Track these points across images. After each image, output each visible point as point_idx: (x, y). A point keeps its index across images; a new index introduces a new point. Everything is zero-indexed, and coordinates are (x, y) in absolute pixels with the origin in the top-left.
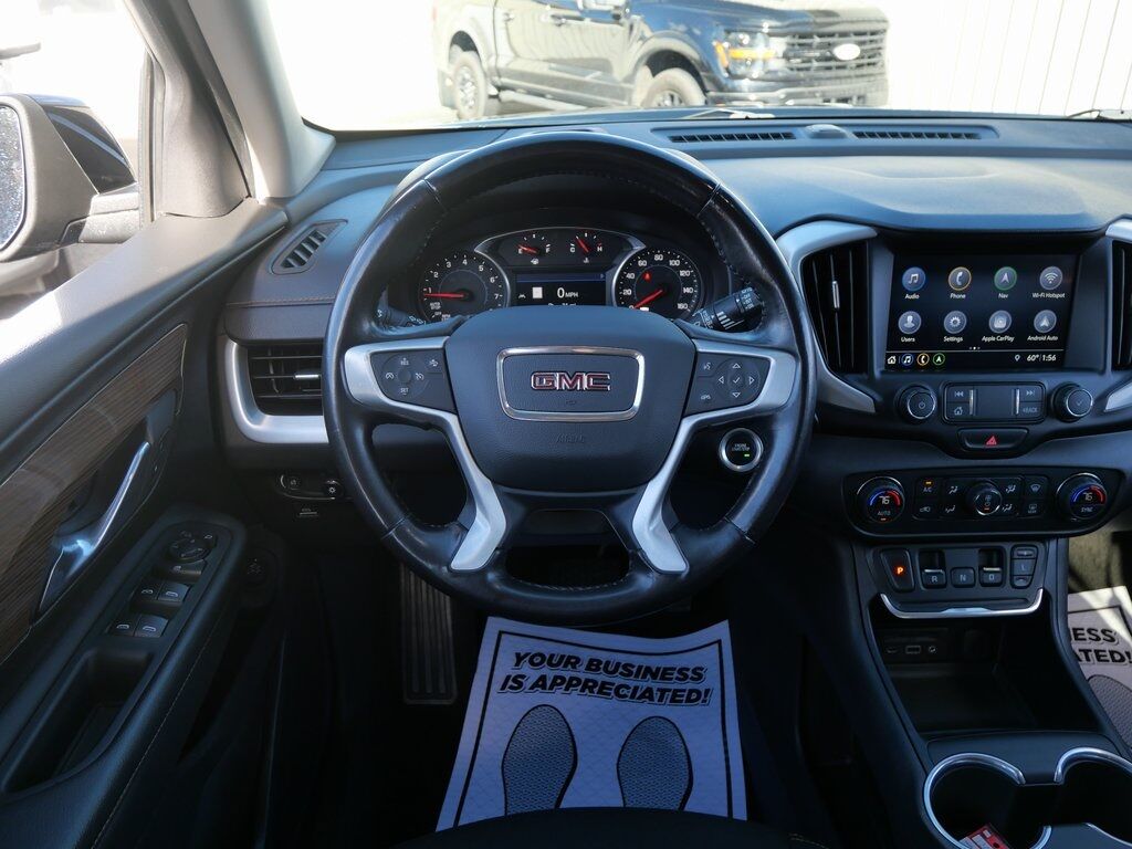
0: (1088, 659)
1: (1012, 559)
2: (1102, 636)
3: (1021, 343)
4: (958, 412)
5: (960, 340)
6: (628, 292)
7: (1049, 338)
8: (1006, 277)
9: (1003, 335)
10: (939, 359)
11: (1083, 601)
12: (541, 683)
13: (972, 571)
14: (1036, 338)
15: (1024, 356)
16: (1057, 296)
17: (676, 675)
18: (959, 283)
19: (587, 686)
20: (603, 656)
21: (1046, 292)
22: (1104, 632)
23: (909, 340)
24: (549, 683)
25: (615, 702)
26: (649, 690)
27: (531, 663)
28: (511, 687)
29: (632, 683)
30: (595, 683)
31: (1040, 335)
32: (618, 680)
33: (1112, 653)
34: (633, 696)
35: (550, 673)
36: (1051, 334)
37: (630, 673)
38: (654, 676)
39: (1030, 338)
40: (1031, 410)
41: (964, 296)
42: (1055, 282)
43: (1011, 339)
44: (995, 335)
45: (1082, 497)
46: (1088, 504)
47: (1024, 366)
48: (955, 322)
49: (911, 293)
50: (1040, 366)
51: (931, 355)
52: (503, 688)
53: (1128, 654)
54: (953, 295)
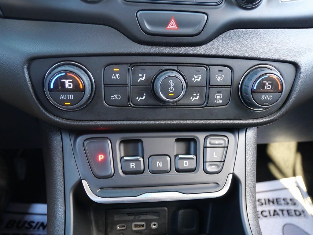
0: (283, 214)
1: (205, 147)
2: (290, 202)
11: (281, 184)
13: (168, 158)
22: (291, 200)
33: (295, 211)
53: (303, 211)
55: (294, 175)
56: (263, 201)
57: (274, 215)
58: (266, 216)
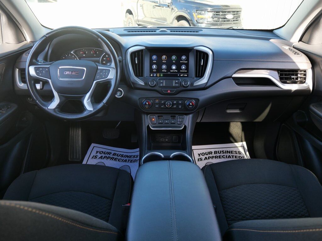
1: (178, 118)
2: (238, 153)
3: (179, 72)
4: (161, 85)
5: (166, 71)
6: (104, 62)
7: (185, 71)
8: (174, 58)
9: (175, 70)
10: (162, 75)
11: (235, 145)
12: (101, 157)
13: (169, 120)
14: (182, 71)
15: (180, 75)
16: (186, 62)
17: (133, 157)
18: (164, 59)
19: (112, 159)
20: (117, 153)
21: (183, 61)
22: (238, 152)
23: (155, 71)
24: (103, 158)
25: (118, 162)
26: (126, 160)
27: (100, 153)
28: (94, 158)
29: (122, 158)
30: (114, 158)
32: (119, 158)
33: (239, 157)
34: (122, 161)
35: (104, 155)
37: (123, 156)
38: (128, 157)
40: (177, 85)
41: (166, 62)
42: (185, 59)
43: (177, 71)
44: (173, 70)
45: (189, 104)
46: (191, 105)
48: (164, 67)
49: (154, 61)
50: (183, 76)
51: (160, 74)
52: (92, 158)
53: (243, 157)
54: (163, 61)
55: (242, 141)
56: (225, 152)
57: (228, 158)
58: (225, 158)
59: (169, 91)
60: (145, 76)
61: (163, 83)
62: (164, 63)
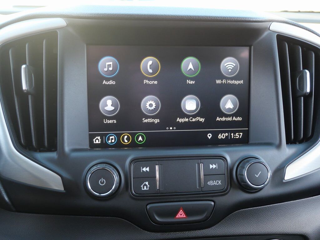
3: (211, 123)
4: (145, 187)
5: (157, 121)
7: (234, 119)
8: (191, 66)
9: (194, 116)
10: (140, 138)
14: (224, 119)
15: (215, 134)
16: (237, 82)
18: (151, 71)
21: (227, 78)
23: (111, 121)
31: (227, 116)
36: (236, 115)
39: (218, 119)
40: (215, 183)
41: (156, 82)
42: (234, 69)
43: (202, 120)
44: (188, 117)
47: (216, 142)
48: (151, 105)
49: (108, 80)
50: (229, 142)
51: (133, 135)
54: (146, 81)
59: (181, 215)
60: (67, 149)
61: (150, 176)
62: (149, 91)
